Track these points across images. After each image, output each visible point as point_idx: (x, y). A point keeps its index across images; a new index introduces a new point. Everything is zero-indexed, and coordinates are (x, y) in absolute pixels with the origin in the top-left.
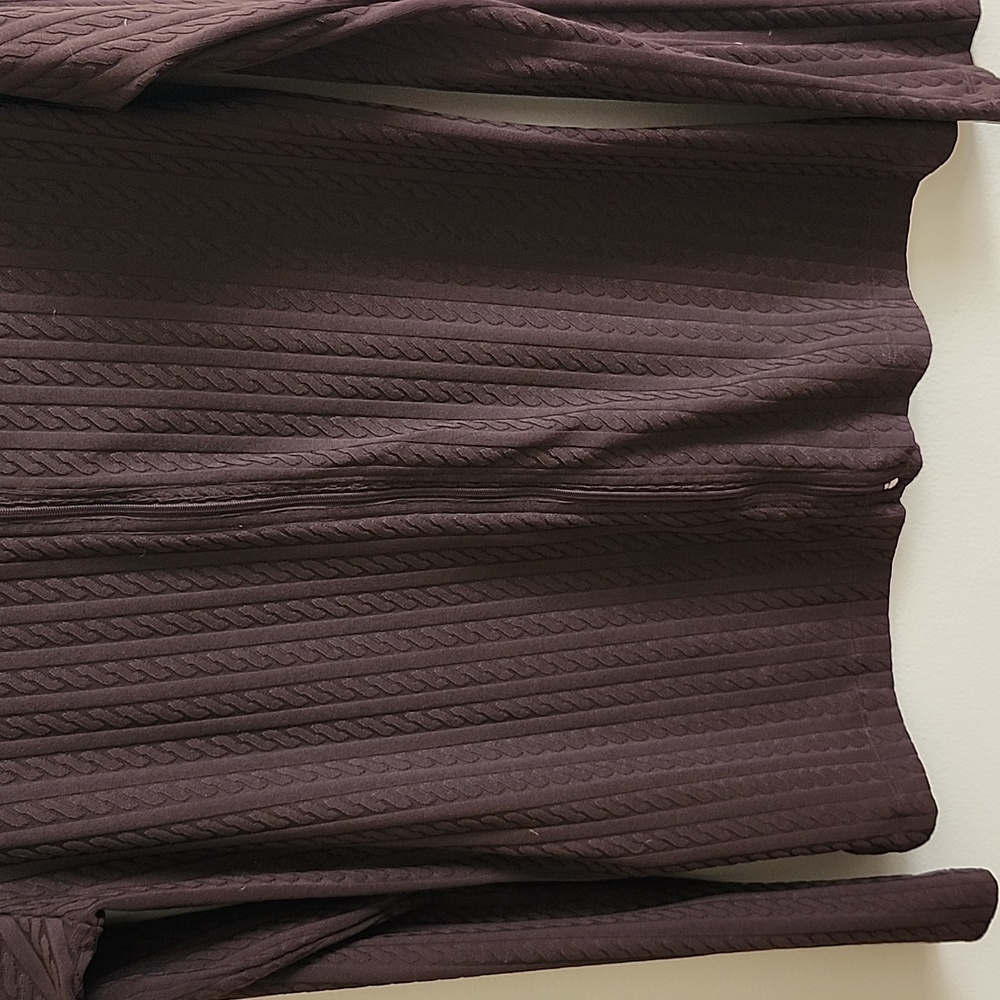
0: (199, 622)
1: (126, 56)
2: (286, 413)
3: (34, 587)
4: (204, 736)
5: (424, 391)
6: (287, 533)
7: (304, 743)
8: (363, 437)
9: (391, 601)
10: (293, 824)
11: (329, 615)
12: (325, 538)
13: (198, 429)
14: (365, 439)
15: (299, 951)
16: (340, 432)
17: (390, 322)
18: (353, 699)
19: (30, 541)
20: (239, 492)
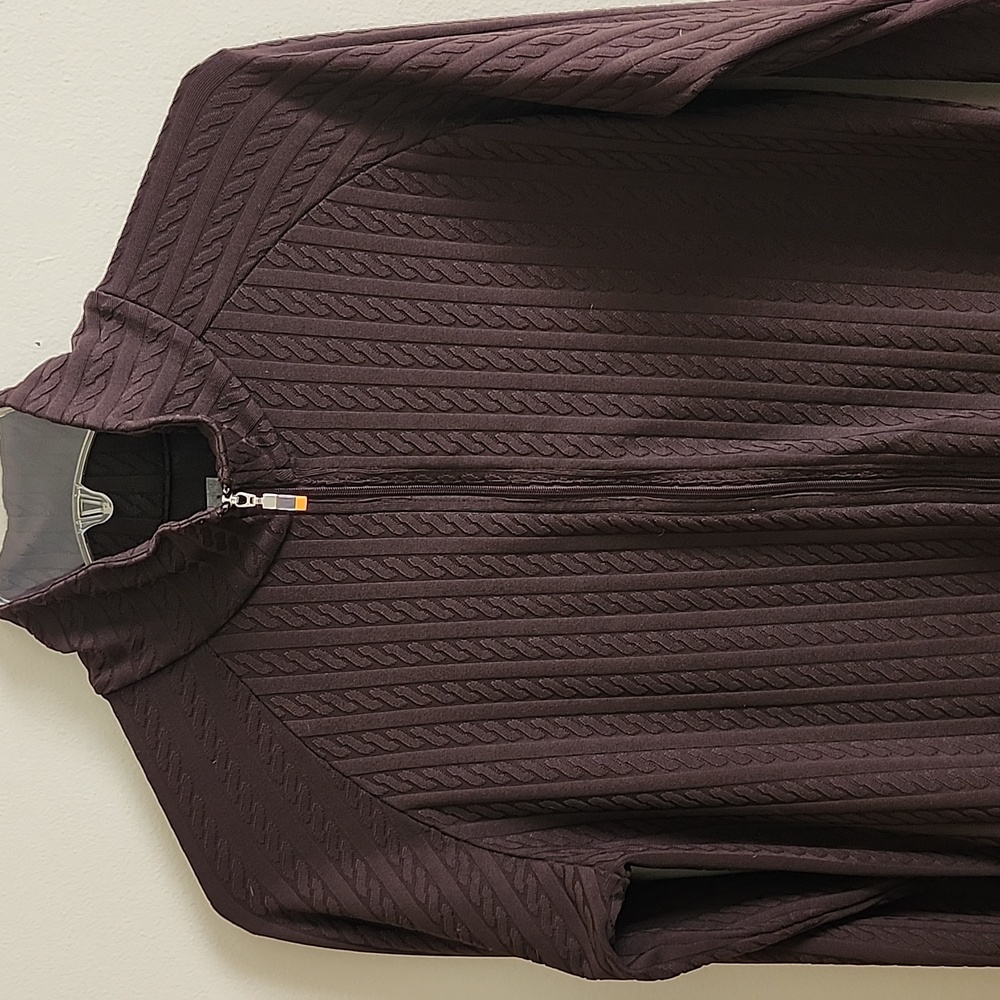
0: (710, 599)
1: (684, 65)
2: (797, 402)
3: (565, 560)
4: (713, 708)
5: (934, 380)
6: (795, 517)
7: (807, 722)
8: (872, 426)
9: (894, 589)
10: (800, 799)
11: (833, 600)
12: (833, 524)
13: (715, 416)
14: (874, 428)
15: (808, 922)
16: (849, 421)
17: (903, 311)
18: (855, 683)
19: (563, 517)
20: (754, 477)
